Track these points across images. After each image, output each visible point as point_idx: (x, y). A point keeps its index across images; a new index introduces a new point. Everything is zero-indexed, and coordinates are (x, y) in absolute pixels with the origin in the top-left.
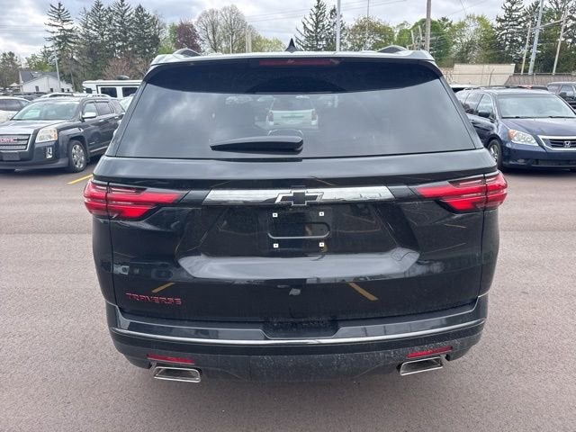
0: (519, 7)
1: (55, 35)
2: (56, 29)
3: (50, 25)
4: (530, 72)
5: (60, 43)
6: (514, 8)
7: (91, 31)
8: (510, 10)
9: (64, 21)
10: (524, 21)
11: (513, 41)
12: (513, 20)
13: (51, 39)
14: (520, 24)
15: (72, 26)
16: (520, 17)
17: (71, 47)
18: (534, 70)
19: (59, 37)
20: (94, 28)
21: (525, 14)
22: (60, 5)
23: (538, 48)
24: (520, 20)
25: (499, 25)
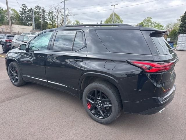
0: (26, 8)
4: (34, 29)
6: (25, 8)
8: (23, 9)
10: (29, 13)
11: (26, 19)
12: (25, 12)
14: (27, 14)
16: (27, 12)
18: (35, 28)
21: (29, 11)
23: (35, 22)
24: (27, 13)
25: (21, 13)
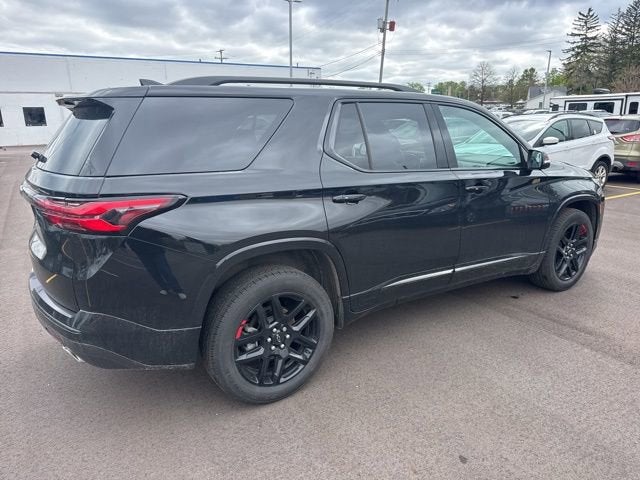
1: (575, 45)
2: (578, 39)
3: (573, 35)
5: (578, 54)
7: (620, 36)
9: (589, 29)
13: (568, 51)
15: (597, 33)
17: (589, 57)
19: (578, 47)
20: (624, 30)
22: (590, 10)
